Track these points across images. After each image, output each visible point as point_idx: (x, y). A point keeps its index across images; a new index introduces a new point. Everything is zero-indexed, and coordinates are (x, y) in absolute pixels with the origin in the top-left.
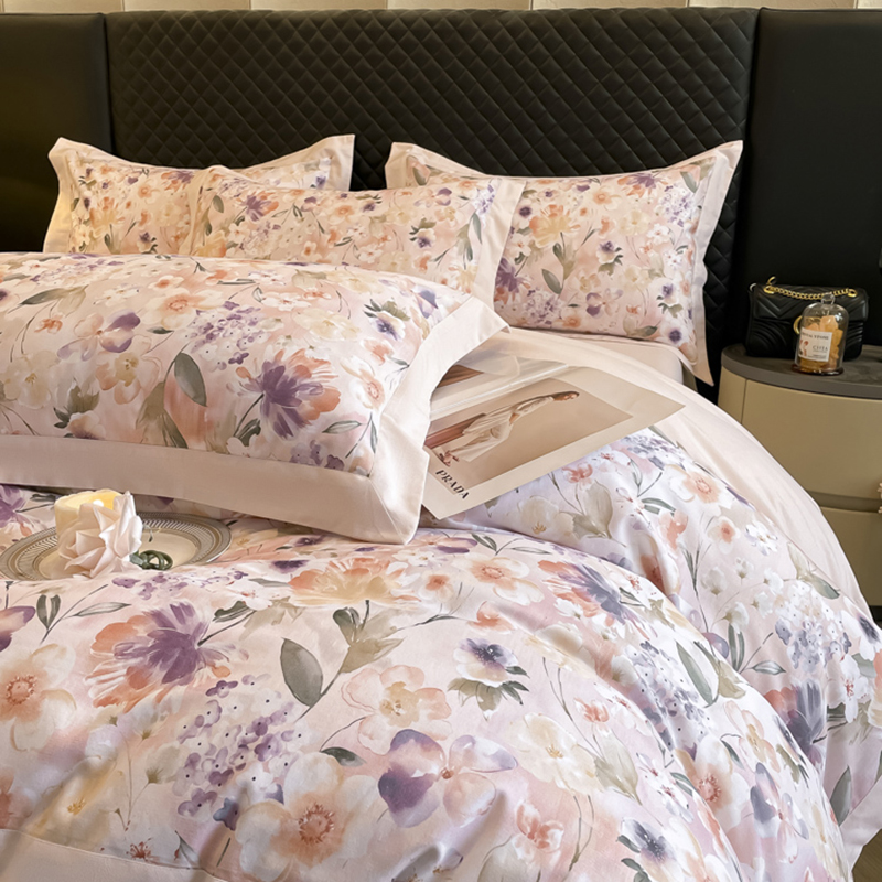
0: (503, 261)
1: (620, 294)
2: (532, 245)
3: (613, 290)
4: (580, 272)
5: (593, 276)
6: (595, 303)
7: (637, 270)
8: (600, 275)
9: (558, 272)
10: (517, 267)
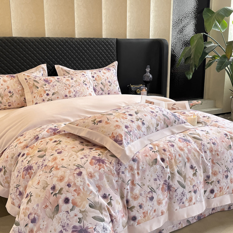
0: (93, 87)
1: (113, 90)
2: (97, 83)
3: (112, 89)
4: (106, 87)
5: (108, 87)
6: (109, 92)
7: (114, 85)
8: (109, 87)
9: (103, 87)
10: (96, 87)
